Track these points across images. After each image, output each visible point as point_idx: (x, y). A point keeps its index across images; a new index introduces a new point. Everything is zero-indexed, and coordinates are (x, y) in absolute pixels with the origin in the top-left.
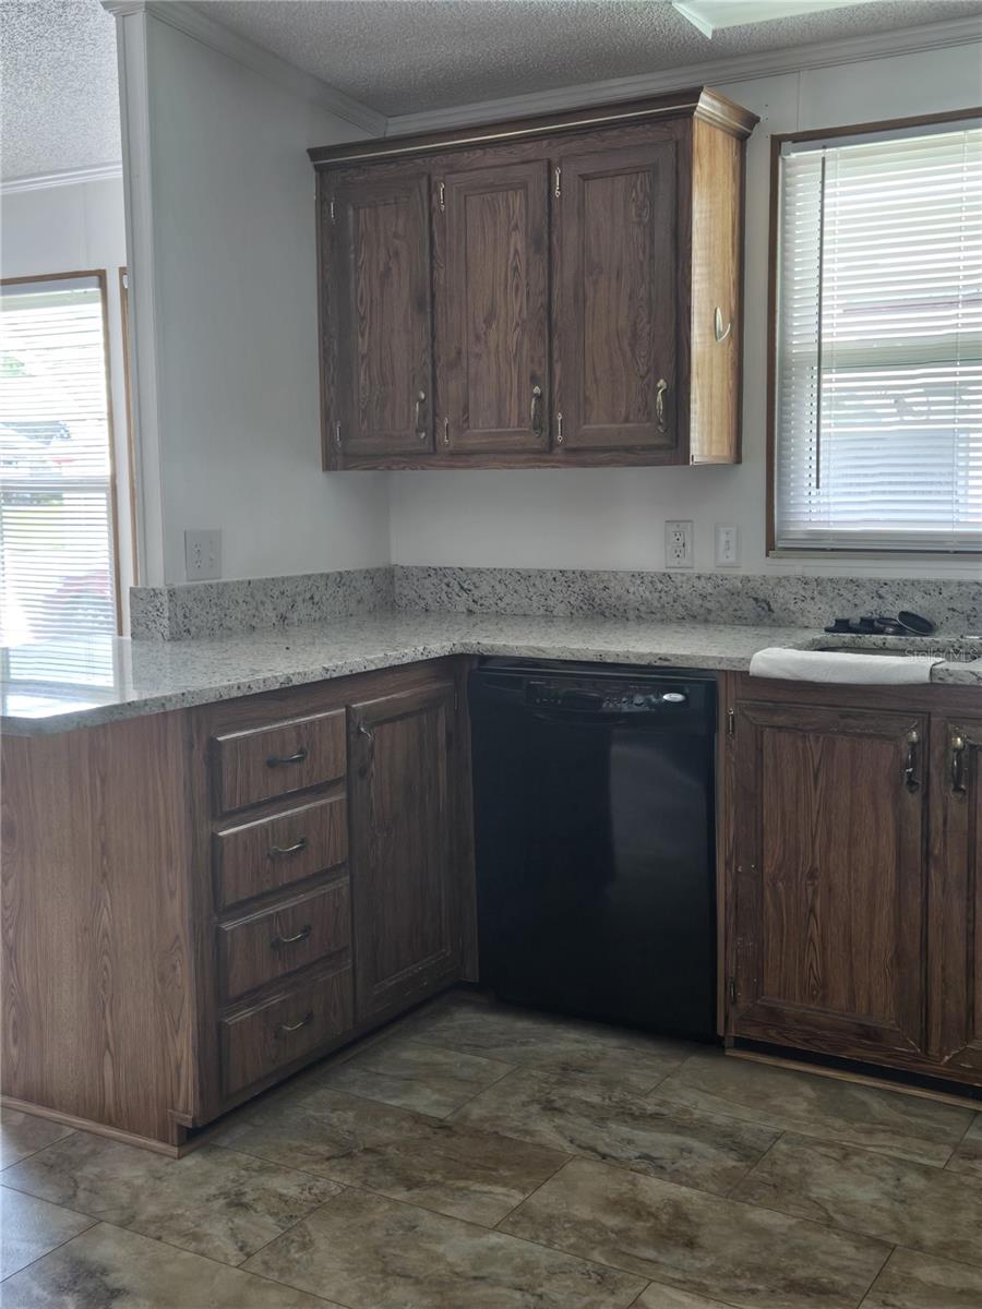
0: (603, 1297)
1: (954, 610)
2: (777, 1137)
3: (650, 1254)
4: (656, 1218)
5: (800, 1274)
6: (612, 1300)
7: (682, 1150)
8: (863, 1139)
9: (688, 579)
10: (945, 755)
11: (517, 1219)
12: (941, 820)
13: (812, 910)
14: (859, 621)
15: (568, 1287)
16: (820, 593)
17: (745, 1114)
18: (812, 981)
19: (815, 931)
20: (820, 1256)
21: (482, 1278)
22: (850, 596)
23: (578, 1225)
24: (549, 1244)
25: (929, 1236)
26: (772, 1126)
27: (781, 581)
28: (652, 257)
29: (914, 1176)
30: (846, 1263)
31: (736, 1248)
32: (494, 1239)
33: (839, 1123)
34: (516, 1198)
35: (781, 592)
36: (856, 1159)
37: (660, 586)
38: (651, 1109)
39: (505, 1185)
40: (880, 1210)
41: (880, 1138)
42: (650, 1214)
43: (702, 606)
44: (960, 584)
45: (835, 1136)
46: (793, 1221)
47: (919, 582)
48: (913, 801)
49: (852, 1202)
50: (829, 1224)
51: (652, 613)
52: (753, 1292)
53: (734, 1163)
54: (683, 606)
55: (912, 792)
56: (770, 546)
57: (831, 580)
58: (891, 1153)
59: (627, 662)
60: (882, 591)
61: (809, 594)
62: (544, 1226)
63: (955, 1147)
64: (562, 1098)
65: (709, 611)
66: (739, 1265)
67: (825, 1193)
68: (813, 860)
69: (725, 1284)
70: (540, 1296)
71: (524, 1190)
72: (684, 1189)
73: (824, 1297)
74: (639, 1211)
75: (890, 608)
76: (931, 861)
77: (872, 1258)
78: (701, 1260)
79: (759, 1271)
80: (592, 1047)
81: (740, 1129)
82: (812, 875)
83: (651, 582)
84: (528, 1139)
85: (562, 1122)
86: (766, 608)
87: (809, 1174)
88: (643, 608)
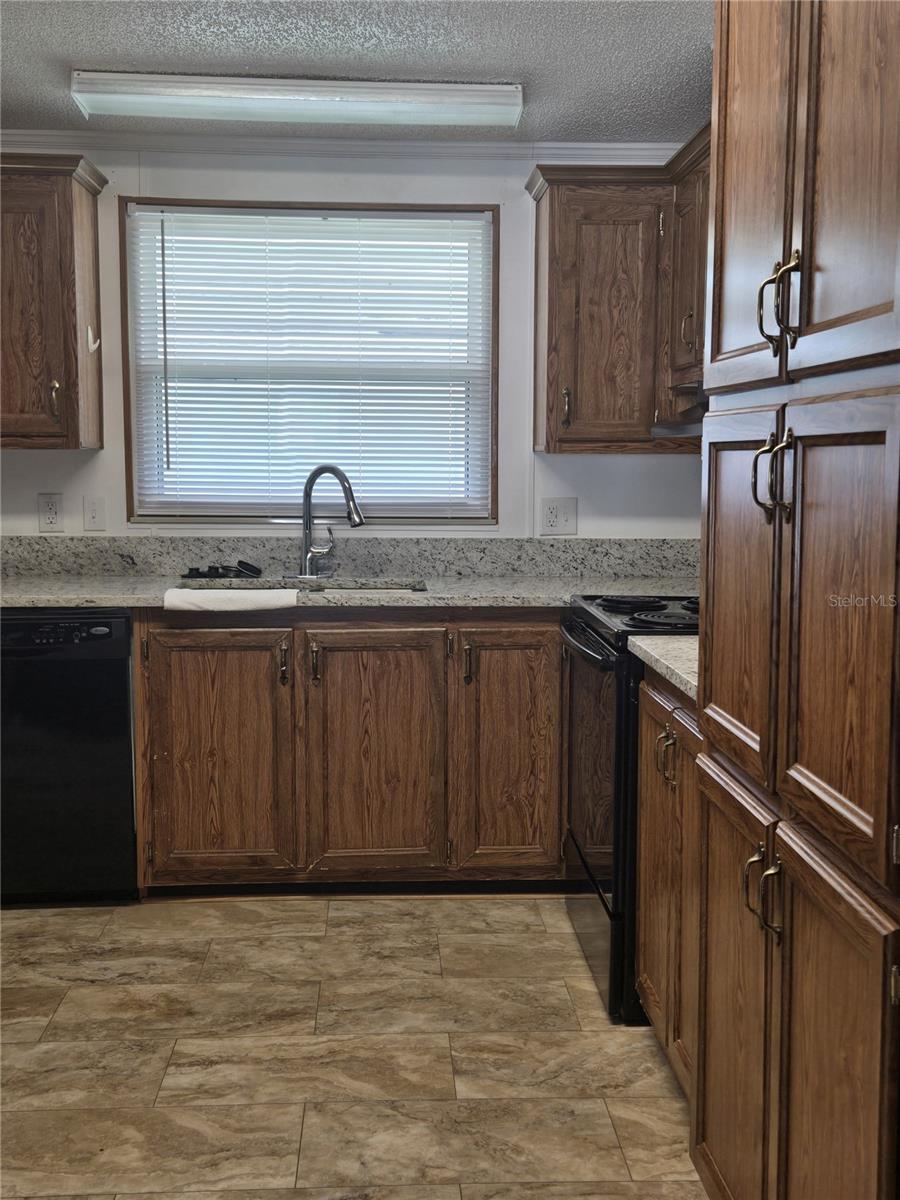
0: (149, 1056)
1: (274, 558)
2: (209, 943)
3: (165, 1025)
4: (156, 1006)
5: (271, 1010)
6: (157, 1056)
7: (148, 965)
8: (266, 931)
9: (62, 541)
10: (305, 655)
11: (53, 1032)
12: (303, 702)
13: (212, 780)
14: (206, 569)
15: (120, 1058)
16: (174, 549)
17: (178, 935)
18: (213, 831)
19: (215, 795)
20: (279, 998)
21: (53, 1070)
22: (197, 551)
23: (103, 1024)
24: (88, 1039)
25: (337, 971)
26: (202, 937)
27: (140, 540)
28: (40, 282)
29: (310, 943)
30: (296, 997)
31: (221, 1008)
32: (44, 1047)
33: (245, 926)
34: (43, 1021)
35: (142, 549)
36: (269, 943)
37: (37, 547)
38: (108, 947)
39: (28, 1016)
40: (300, 965)
41: (276, 929)
42: (150, 1005)
43: (75, 562)
44: (278, 539)
45: (247, 934)
46: (250, 985)
47: (248, 538)
48: (284, 691)
49: (280, 966)
50: (273, 980)
51: (31, 569)
52: (248, 1026)
53: (189, 964)
54: (58, 563)
55: (284, 685)
56: (130, 514)
57: (182, 539)
58: (289, 935)
59: (57, 605)
60: (222, 546)
61: (164, 550)
62: (79, 1030)
63: (326, 922)
64: (31, 955)
65: (82, 566)
66: (229, 1016)
67: (261, 965)
68: (212, 742)
69: (226, 1028)
70: (104, 1067)
71: (46, 1015)
72: (164, 986)
73: (293, 1018)
74: (141, 1005)
75: (228, 558)
76: (297, 731)
77: (308, 990)
78: (203, 1019)
79: (244, 1015)
80: (32, 920)
81: (181, 944)
82: (212, 754)
83: (29, 544)
84: (24, 986)
85: (44, 970)
86: (130, 562)
87: (244, 957)
88: (21, 566)
